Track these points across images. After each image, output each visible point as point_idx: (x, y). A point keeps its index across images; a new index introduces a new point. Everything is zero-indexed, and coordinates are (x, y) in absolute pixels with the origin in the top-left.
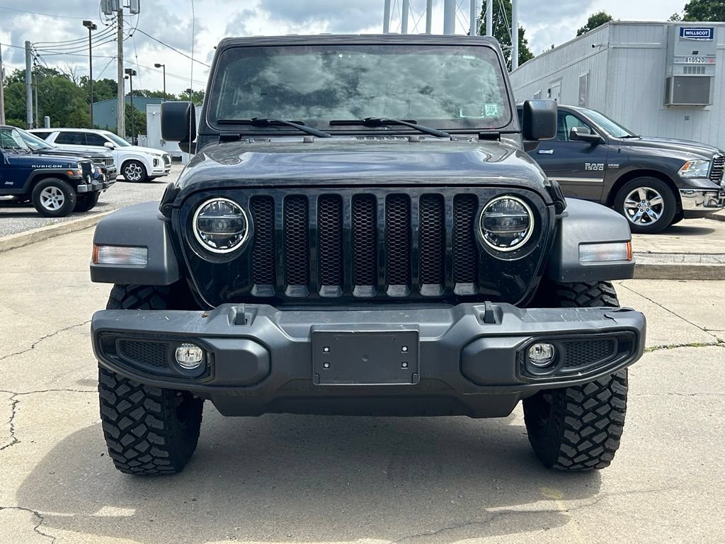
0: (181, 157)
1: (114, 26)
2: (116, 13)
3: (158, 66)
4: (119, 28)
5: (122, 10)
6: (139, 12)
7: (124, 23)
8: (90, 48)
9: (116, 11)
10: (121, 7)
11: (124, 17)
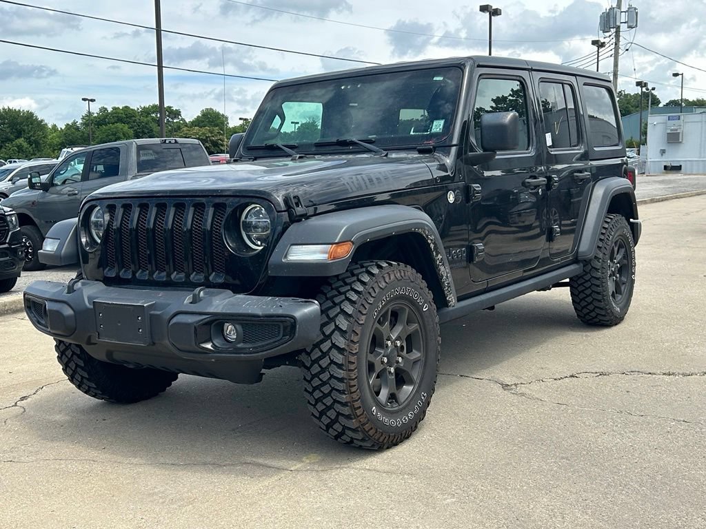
0: (681, 166)
1: (611, 43)
2: (613, 30)
3: (676, 75)
4: (616, 44)
5: (619, 27)
6: (636, 26)
7: (621, 38)
8: (598, 61)
9: (613, 28)
10: (618, 24)
11: (621, 33)
